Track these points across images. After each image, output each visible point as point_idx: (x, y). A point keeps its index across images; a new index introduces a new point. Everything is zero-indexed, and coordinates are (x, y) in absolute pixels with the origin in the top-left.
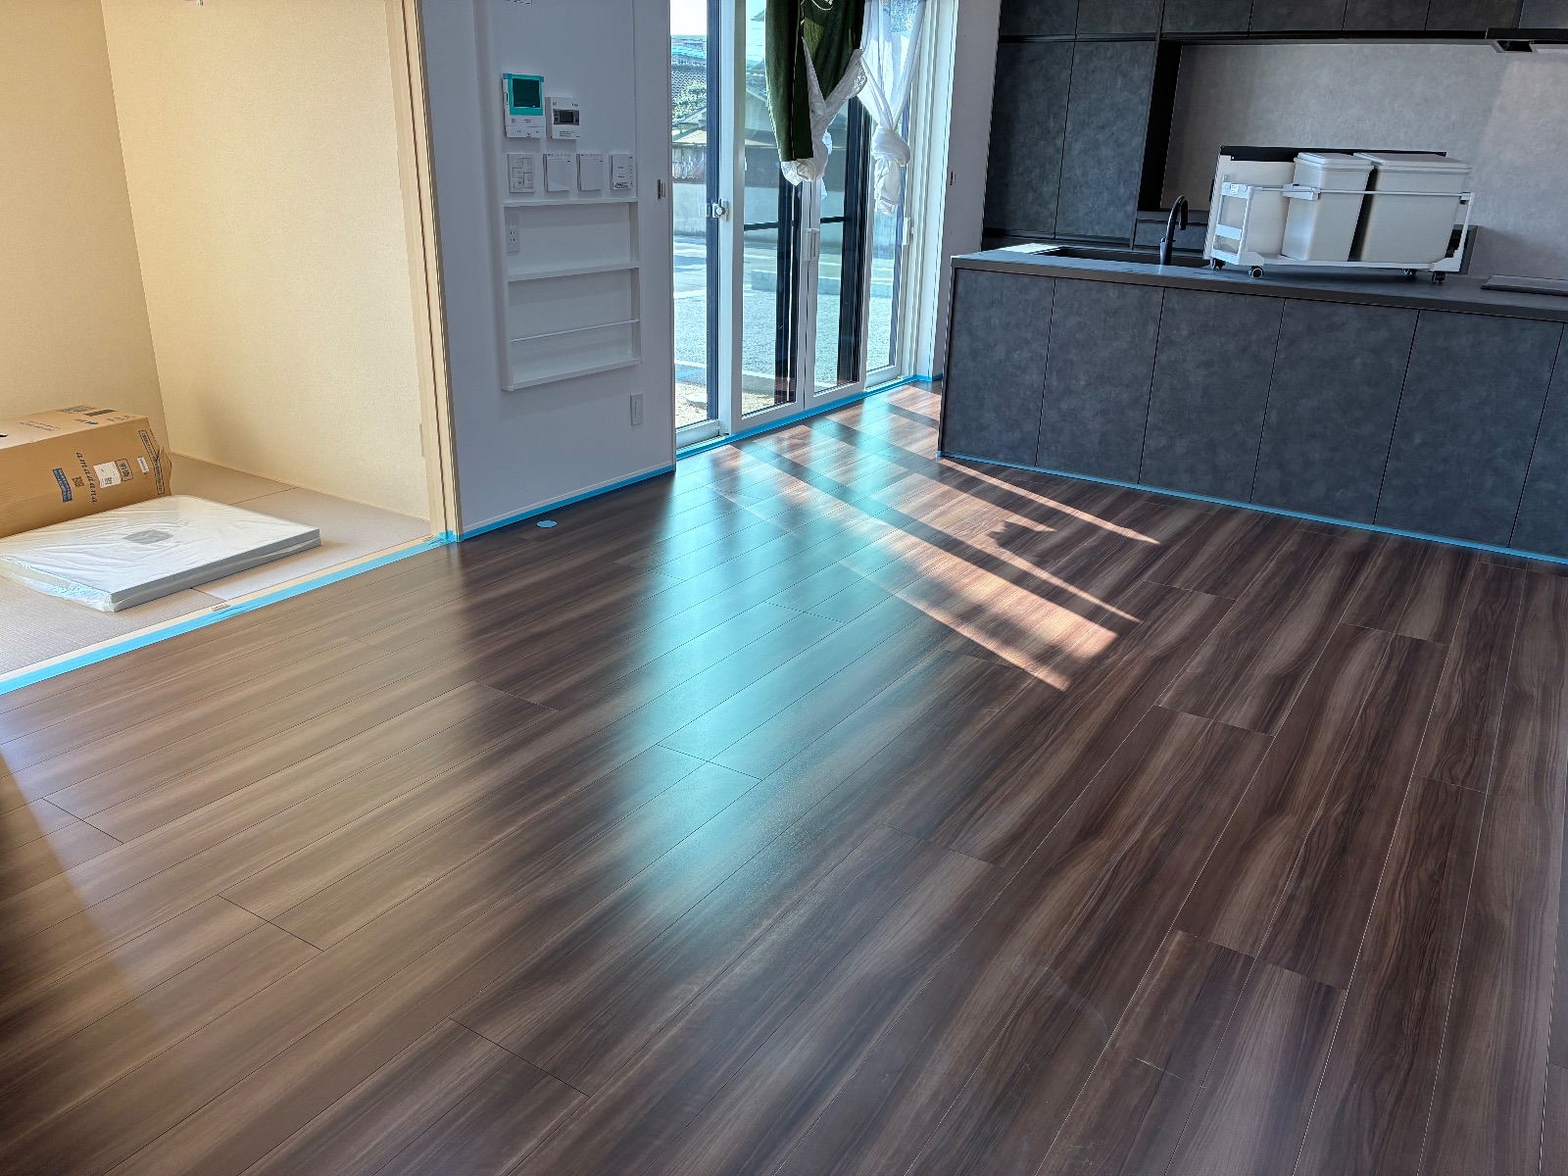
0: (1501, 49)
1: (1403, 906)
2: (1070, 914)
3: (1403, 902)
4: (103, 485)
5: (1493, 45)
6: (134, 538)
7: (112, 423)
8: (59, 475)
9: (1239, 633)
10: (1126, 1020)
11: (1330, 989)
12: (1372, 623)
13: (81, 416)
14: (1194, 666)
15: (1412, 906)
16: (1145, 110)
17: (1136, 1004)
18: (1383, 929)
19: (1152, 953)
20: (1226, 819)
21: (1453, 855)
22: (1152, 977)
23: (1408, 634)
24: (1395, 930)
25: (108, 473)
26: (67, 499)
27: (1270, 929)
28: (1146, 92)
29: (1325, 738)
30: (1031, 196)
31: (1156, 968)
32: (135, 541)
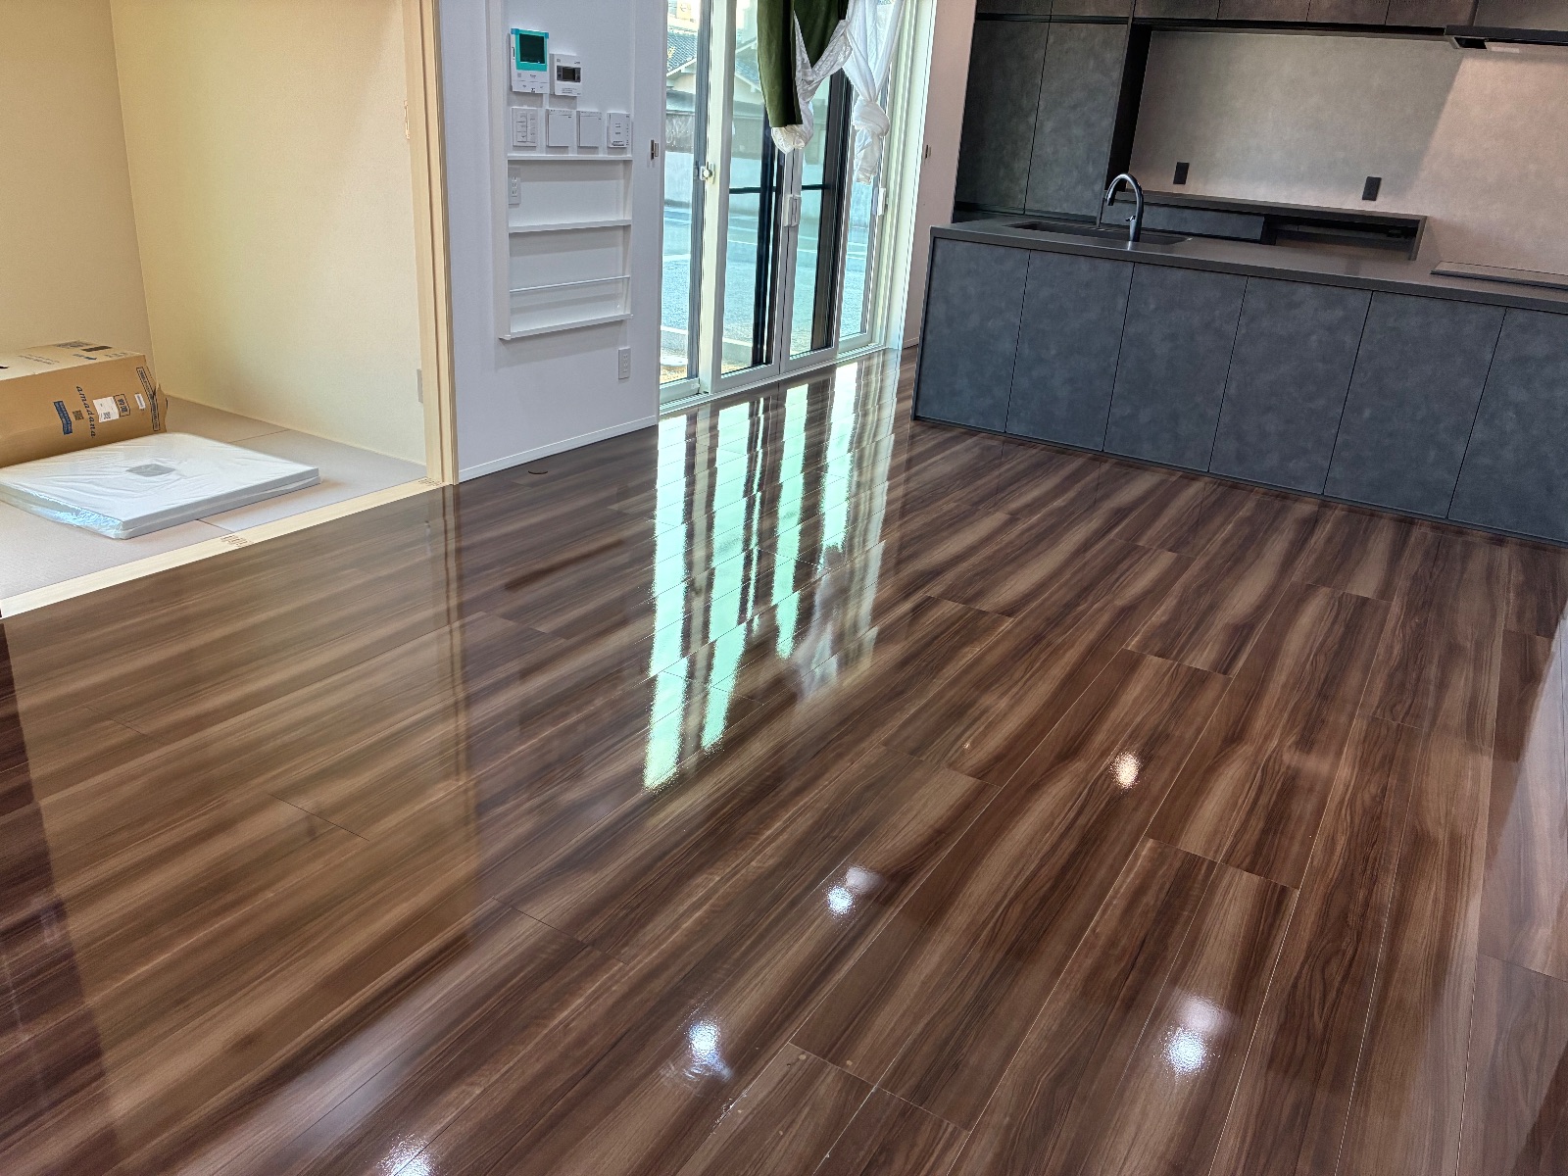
0: (1458, 46)
1: (1349, 821)
2: (1053, 824)
3: (1348, 818)
4: (102, 420)
5: (1451, 41)
6: (138, 470)
7: (109, 359)
8: (60, 407)
9: (1201, 586)
10: (1104, 912)
11: (1284, 889)
12: (1322, 581)
13: (79, 351)
14: (1160, 615)
15: (1357, 821)
16: (1115, 92)
17: (1113, 897)
18: (1331, 842)
19: (1127, 856)
20: (1191, 747)
21: (1393, 781)
22: (1127, 876)
23: (1354, 592)
24: (1341, 842)
25: (106, 409)
26: (67, 431)
27: (1231, 839)
28: (1117, 74)
29: (1280, 678)
30: (1002, 172)
31: (1129, 870)
32: (138, 473)
